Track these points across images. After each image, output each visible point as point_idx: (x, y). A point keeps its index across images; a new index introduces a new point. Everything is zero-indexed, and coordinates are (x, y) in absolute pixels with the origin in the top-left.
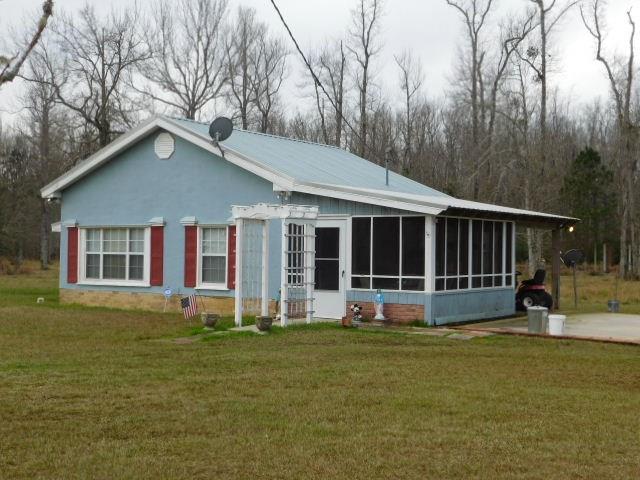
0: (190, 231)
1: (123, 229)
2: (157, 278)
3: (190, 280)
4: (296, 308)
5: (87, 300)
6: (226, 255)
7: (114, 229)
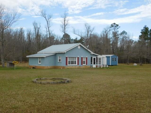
0: (82, 58)
1: (74, 58)
2: (78, 64)
3: (82, 64)
4: (92, 66)
5: (69, 67)
6: (86, 61)
7: (72, 57)
